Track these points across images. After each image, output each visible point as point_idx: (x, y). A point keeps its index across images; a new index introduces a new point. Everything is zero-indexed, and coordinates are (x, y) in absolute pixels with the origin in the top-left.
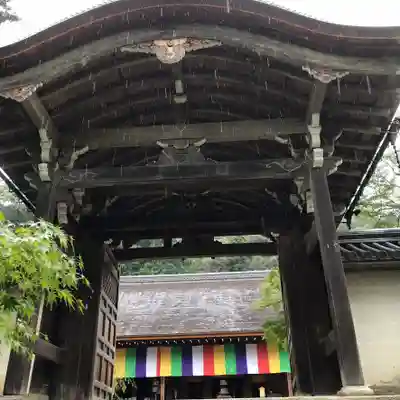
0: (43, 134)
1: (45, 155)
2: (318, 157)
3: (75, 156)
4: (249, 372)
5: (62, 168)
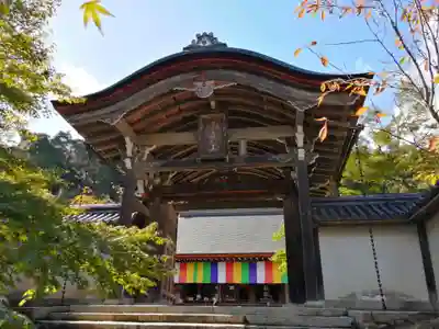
0: (127, 139)
1: (129, 153)
2: (301, 154)
3: (147, 152)
4: (258, 282)
5: (140, 159)
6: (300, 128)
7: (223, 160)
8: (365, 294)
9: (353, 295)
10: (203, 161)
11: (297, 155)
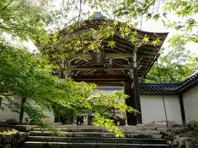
2: (135, 65)
3: (70, 61)
5: (67, 64)
6: (135, 54)
7: (103, 66)
8: (158, 122)
9: (154, 122)
10: (94, 66)
11: (133, 65)
